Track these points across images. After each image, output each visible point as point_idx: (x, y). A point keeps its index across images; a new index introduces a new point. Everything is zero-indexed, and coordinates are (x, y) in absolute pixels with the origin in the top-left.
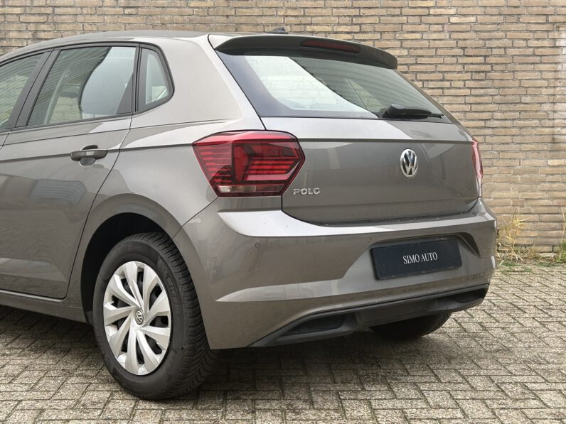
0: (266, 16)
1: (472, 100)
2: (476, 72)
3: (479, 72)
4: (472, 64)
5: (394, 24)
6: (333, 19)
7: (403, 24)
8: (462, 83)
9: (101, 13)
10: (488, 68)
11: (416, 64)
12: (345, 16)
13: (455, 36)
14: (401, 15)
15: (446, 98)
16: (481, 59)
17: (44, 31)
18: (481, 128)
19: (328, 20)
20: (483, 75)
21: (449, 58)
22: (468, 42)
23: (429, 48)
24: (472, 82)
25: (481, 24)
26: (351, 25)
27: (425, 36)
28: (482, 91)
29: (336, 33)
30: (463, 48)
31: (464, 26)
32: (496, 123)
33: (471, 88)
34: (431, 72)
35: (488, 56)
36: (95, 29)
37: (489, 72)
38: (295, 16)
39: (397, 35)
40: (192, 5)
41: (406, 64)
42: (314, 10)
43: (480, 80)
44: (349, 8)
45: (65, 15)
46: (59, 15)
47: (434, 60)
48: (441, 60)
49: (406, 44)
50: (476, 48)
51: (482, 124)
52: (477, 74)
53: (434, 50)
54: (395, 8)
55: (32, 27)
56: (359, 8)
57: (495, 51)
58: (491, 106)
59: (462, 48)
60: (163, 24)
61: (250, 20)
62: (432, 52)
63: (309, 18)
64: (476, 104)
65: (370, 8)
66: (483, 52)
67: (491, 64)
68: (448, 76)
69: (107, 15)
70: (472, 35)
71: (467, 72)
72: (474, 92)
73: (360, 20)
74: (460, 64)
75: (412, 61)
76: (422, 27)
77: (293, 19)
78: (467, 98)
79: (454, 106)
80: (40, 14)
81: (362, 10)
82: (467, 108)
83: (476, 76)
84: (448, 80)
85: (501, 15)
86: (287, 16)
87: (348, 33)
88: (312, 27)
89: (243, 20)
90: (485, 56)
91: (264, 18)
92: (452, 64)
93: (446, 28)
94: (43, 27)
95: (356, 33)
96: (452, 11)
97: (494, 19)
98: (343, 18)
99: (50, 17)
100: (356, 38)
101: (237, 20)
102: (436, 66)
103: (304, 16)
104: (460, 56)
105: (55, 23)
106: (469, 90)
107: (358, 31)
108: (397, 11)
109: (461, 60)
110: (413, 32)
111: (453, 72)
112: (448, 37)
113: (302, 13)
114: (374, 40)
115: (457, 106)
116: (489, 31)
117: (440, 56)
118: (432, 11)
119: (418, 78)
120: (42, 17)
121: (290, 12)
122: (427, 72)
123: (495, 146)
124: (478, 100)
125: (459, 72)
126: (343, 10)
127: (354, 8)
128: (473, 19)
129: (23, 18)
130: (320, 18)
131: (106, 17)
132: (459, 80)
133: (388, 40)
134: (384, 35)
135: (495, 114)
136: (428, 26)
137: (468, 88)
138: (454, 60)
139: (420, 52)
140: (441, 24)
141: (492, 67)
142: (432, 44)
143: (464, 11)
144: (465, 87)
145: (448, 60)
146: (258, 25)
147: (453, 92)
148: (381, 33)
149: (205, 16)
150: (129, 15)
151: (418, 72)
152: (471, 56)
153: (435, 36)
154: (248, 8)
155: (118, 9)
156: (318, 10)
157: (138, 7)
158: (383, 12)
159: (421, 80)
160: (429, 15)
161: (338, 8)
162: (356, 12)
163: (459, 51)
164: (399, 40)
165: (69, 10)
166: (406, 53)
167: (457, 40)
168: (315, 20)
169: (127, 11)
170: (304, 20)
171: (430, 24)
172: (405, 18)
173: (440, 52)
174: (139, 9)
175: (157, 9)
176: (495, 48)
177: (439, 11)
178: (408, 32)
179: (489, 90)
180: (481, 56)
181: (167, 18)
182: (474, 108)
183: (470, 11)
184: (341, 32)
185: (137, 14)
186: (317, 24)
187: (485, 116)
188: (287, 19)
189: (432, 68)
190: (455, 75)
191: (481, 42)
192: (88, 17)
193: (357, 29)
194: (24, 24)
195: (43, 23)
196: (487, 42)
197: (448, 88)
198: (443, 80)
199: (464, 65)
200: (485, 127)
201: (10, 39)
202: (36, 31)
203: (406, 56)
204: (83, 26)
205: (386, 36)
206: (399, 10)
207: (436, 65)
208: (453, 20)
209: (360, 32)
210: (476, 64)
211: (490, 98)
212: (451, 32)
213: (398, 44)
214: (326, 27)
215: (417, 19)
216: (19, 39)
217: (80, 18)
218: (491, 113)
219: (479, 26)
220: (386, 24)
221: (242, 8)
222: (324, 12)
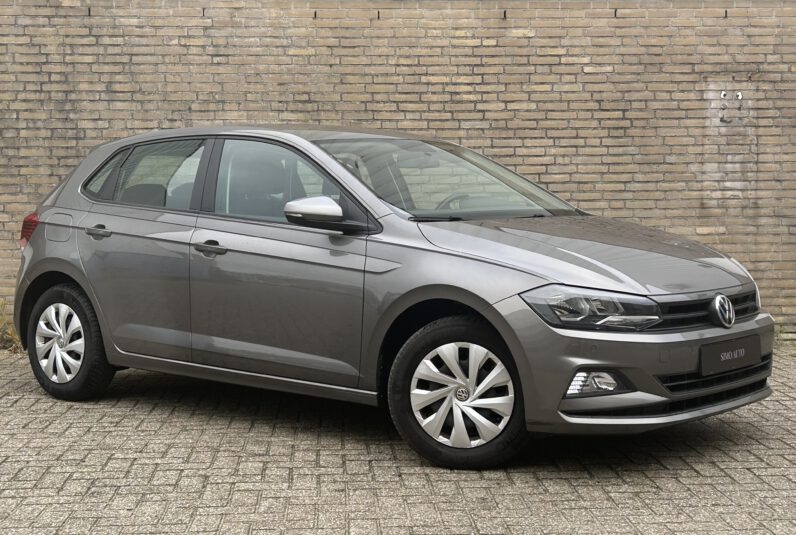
0: (375, 65)
1: (609, 159)
2: (614, 128)
3: (617, 128)
4: (609, 119)
5: (520, 74)
6: (451, 68)
7: (530, 74)
8: (598, 141)
9: (185, 62)
10: (627, 123)
11: (546, 119)
12: (465, 65)
13: (590, 87)
14: (529, 64)
15: (580, 158)
16: (619, 114)
17: (120, 83)
18: (620, 191)
19: (445, 69)
20: (622, 131)
21: (583, 113)
22: (604, 95)
23: (560, 101)
24: (610, 140)
25: (619, 74)
26: (471, 75)
27: (556, 87)
28: (621, 150)
29: (456, 84)
30: (599, 102)
31: (599, 76)
32: (637, 186)
33: (608, 147)
34: (563, 129)
35: (628, 110)
36: (179, 80)
37: (628, 128)
38: (408, 65)
39: (524, 87)
40: (290, 53)
41: (534, 120)
42: (430, 59)
43: (618, 137)
44: (470, 56)
45: (143, 64)
46: (138, 64)
47: (566, 115)
48: (573, 115)
49: (534, 97)
50: (613, 101)
51: (622, 187)
52: (615, 131)
53: (566, 103)
54: (521, 56)
55: (105, 78)
56: (481, 56)
57: (635, 105)
58: (631, 166)
59: (597, 101)
60: (257, 74)
61: (356, 70)
62: (564, 106)
63: (424, 68)
64: (614, 164)
65: (493, 56)
66: (622, 105)
67: (630, 119)
68: (582, 133)
69: (192, 64)
70: (609, 87)
71: (604, 128)
72: (612, 151)
73: (482, 70)
74: (596, 119)
75: (541, 115)
76: (552, 78)
77: (406, 68)
78: (604, 158)
79: (590, 166)
80: (115, 64)
81: (484, 59)
82: (604, 169)
83: (614, 133)
84: (582, 138)
85: (641, 64)
86: (398, 65)
87: (469, 84)
88: (428, 77)
89: (349, 70)
90: (624, 111)
91: (373, 67)
92: (587, 119)
93: (579, 78)
94: (119, 78)
95: (478, 84)
96: (586, 60)
97: (634, 68)
98: (463, 67)
99: (127, 67)
100: (477, 90)
101: (342, 70)
103: (418, 65)
104: (595, 110)
105: (132, 73)
106: (606, 149)
107: (480, 81)
108: (524, 60)
109: (597, 115)
110: (542, 83)
111: (588, 128)
112: (581, 89)
113: (416, 62)
114: (498, 93)
115: (594, 167)
116: (628, 82)
117: (574, 110)
118: (563, 60)
119: (549, 136)
120: (117, 67)
121: (403, 61)
122: (558, 129)
123: (636, 212)
124: (617, 159)
125: (595, 128)
126: (463, 59)
127: (475, 56)
128: (609, 69)
129: (95, 68)
130: (437, 68)
131: (191, 67)
132: (595, 137)
133: (514, 92)
134: (508, 86)
135: (636, 175)
136: (559, 77)
137: (605, 146)
138: (589, 114)
139: (550, 106)
140: (574, 74)
141: (632, 123)
142: (564, 97)
143: (599, 59)
144: (601, 145)
145: (582, 115)
146: (367, 75)
147: (588, 150)
148: (506, 84)
149: (305, 65)
150: (218, 64)
151: (548, 128)
152: (608, 110)
153: (566, 88)
154: (355, 56)
155: (205, 58)
156: (436, 59)
157: (228, 55)
158: (508, 60)
159: (551, 138)
160: (560, 64)
161: (456, 56)
162: (477, 61)
163: (595, 106)
164: (526, 92)
165: (149, 58)
166: (535, 107)
167: (592, 93)
168: (431, 70)
169: (216, 60)
170: (418, 70)
171: (561, 74)
172: (533, 68)
173: (573, 106)
174: (230, 57)
175: (250, 58)
176: (635, 101)
177: (571, 60)
178: (536, 84)
179: (628, 148)
180: (619, 110)
181: (261, 67)
182: (613, 168)
183: (606, 59)
184: (461, 84)
185: (227, 63)
186: (433, 75)
187: (625, 177)
188: (399, 68)
189: (564, 124)
190: (590, 131)
191: (619, 94)
192: (170, 66)
193: (478, 79)
194: (96, 75)
195: (119, 73)
196: (626, 95)
197: (583, 147)
198: (577, 137)
199: (600, 120)
200: (624, 191)
201: (80, 92)
202: (110, 83)
203: (534, 111)
204: (165, 77)
205: (511, 88)
206: (526, 58)
207: (569, 120)
208: (587, 69)
209: (483, 83)
210: (613, 119)
211: (630, 157)
212: (584, 83)
213: (525, 96)
214: (444, 78)
215: (546, 69)
216: (90, 91)
217: (162, 68)
218: (631, 175)
219: (617, 76)
220: (511, 74)
221: (347, 56)
222: (441, 60)
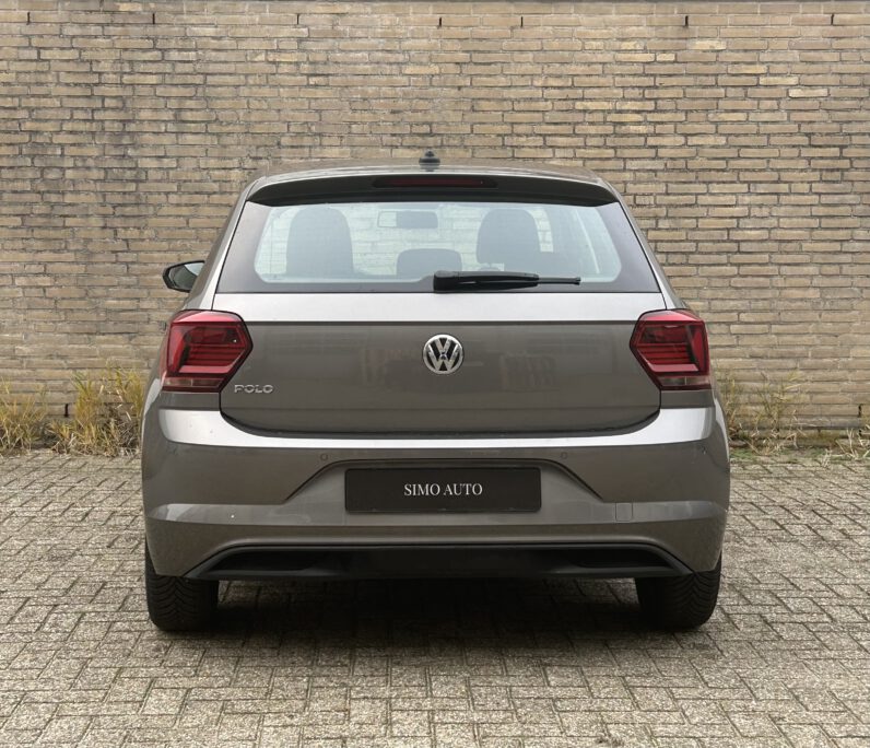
0: (516, 86)
1: (821, 211)
2: (827, 170)
3: (832, 170)
4: (822, 158)
5: (706, 99)
6: (615, 91)
7: (718, 99)
8: (807, 186)
9: (274, 83)
10: (845, 164)
11: (739, 158)
12: (633, 87)
13: (796, 116)
14: (717, 85)
15: (783, 208)
16: (835, 151)
17: (192, 110)
18: (835, 253)
19: (607, 93)
20: (838, 174)
21: (787, 150)
22: (816, 126)
23: (758, 134)
24: (821, 185)
25: (835, 98)
26: (641, 100)
27: (752, 117)
28: (836, 199)
29: (620, 112)
30: (808, 135)
31: (810, 102)
32: (857, 246)
33: (819, 194)
34: (761, 170)
35: (846, 147)
36: (265, 107)
37: (847, 170)
38: (559, 88)
39: (711, 115)
40: (407, 72)
41: (723, 159)
42: (587, 79)
43: (834, 182)
44: (640, 75)
45: (221, 86)
46: (213, 86)
47: (765, 153)
48: (775, 152)
49: (723, 128)
50: (827, 134)
51: (837, 246)
52: (829, 173)
53: (765, 137)
54: (707, 75)
55: (173, 104)
56: (654, 75)
57: (856, 140)
58: (850, 220)
59: (807, 135)
60: (365, 99)
61: (492, 93)
62: (763, 140)
63: (580, 91)
64: (826, 217)
65: (670, 75)
66: (839, 140)
67: (850, 158)
68: (785, 176)
69: (283, 87)
70: (824, 115)
71: (814, 170)
72: (824, 199)
73: (656, 93)
74: (805, 158)
75: (732, 153)
76: (748, 104)
77: (557, 91)
78: (814, 208)
79: (795, 220)
80: (185, 85)
81: (658, 79)
82: (814, 223)
83: (830, 176)
84: (786, 182)
85: (864, 86)
86: (547, 87)
87: (638, 112)
88: (584, 103)
89: (482, 93)
90: (842, 147)
91: (513, 90)
92: (792, 158)
93: (783, 104)
94: (189, 104)
95: (650, 112)
96: (793, 80)
97: (856, 92)
98: (630, 90)
99: (200, 90)
100: (649, 119)
101: (473, 93)
102: (768, 162)
103: (572, 87)
104: (803, 146)
105: (207, 98)
106: (817, 197)
107: (653, 108)
108: (711, 81)
109: (806, 153)
110: (734, 111)
111: (794, 170)
112: (785, 119)
113: (570, 84)
114: (675, 123)
115: (800, 220)
116: (846, 110)
117: (775, 146)
118: (763, 80)
119: (742, 179)
120: (188, 90)
121: (552, 82)
122: (754, 170)
123: (856, 280)
124: (831, 211)
125: (802, 170)
126: (631, 79)
127: (647, 75)
128: (823, 92)
129: (160, 90)
130: (596, 90)
131: (281, 90)
132: (802, 182)
133: (698, 122)
134: (690, 115)
135: (857, 232)
136: (756, 102)
137: (816, 193)
138: (795, 152)
139: (743, 141)
140: (777, 99)
141: (851, 163)
142: (763, 128)
143: (810, 81)
144: (811, 192)
145: (787, 152)
146: (505, 100)
147: (793, 199)
148: (687, 112)
149: (426, 88)
150: (316, 86)
151: (741, 170)
152: (820, 146)
153: (766, 117)
154: (490, 76)
155: (299, 78)
156: (594, 79)
157: (328, 75)
158: (690, 81)
159: (745, 182)
160: (758, 85)
161: (622, 75)
162: (649, 81)
163: (804, 140)
164: (712, 123)
165: (229, 79)
166: (724, 142)
167: (800, 123)
168: (589, 93)
169: (313, 81)
170: (571, 93)
171: (759, 99)
172: (723, 90)
173: (774, 140)
174: (331, 78)
175: (356, 78)
176: (856, 134)
177: (772, 80)
178: (727, 111)
179: (846, 196)
180: (835, 146)
181: (370, 90)
182: (825, 222)
183: (819, 79)
184: (627, 111)
185: (327, 85)
186: (591, 100)
187: (841, 234)
188: (546, 91)
189: (761, 164)
190: (796, 174)
191: (835, 126)
192: (255, 89)
193: (650, 105)
194: (161, 100)
195: (190, 98)
196: (844, 126)
197: (785, 194)
198: (779, 181)
199: (809, 159)
200: (840, 252)
201: (142, 121)
202: (180, 110)
203: (723, 147)
204: (248, 103)
205: (693, 116)
206: (713, 78)
207: (769, 160)
208: (794, 93)
209: (656, 111)
210: (827, 158)
211: (849, 208)
212: (790, 111)
213: (712, 128)
214: (606, 103)
215: (740, 92)
216: (155, 121)
217: (244, 91)
218: (849, 231)
219: (833, 102)
220: (694, 99)
221: (480, 75)
222: (602, 81)
